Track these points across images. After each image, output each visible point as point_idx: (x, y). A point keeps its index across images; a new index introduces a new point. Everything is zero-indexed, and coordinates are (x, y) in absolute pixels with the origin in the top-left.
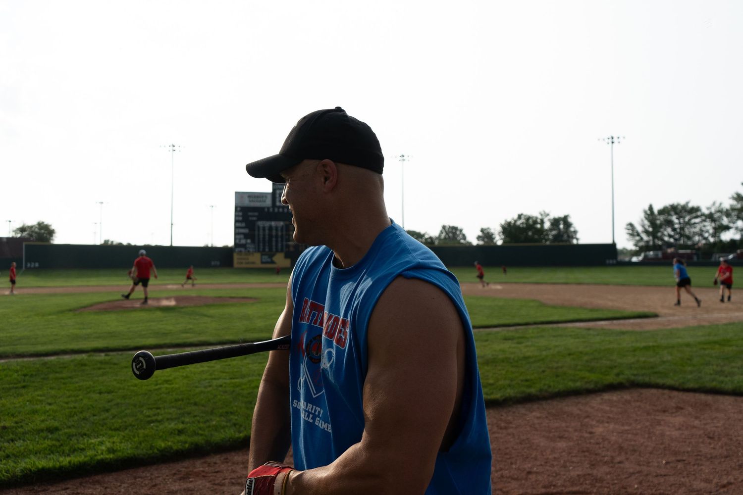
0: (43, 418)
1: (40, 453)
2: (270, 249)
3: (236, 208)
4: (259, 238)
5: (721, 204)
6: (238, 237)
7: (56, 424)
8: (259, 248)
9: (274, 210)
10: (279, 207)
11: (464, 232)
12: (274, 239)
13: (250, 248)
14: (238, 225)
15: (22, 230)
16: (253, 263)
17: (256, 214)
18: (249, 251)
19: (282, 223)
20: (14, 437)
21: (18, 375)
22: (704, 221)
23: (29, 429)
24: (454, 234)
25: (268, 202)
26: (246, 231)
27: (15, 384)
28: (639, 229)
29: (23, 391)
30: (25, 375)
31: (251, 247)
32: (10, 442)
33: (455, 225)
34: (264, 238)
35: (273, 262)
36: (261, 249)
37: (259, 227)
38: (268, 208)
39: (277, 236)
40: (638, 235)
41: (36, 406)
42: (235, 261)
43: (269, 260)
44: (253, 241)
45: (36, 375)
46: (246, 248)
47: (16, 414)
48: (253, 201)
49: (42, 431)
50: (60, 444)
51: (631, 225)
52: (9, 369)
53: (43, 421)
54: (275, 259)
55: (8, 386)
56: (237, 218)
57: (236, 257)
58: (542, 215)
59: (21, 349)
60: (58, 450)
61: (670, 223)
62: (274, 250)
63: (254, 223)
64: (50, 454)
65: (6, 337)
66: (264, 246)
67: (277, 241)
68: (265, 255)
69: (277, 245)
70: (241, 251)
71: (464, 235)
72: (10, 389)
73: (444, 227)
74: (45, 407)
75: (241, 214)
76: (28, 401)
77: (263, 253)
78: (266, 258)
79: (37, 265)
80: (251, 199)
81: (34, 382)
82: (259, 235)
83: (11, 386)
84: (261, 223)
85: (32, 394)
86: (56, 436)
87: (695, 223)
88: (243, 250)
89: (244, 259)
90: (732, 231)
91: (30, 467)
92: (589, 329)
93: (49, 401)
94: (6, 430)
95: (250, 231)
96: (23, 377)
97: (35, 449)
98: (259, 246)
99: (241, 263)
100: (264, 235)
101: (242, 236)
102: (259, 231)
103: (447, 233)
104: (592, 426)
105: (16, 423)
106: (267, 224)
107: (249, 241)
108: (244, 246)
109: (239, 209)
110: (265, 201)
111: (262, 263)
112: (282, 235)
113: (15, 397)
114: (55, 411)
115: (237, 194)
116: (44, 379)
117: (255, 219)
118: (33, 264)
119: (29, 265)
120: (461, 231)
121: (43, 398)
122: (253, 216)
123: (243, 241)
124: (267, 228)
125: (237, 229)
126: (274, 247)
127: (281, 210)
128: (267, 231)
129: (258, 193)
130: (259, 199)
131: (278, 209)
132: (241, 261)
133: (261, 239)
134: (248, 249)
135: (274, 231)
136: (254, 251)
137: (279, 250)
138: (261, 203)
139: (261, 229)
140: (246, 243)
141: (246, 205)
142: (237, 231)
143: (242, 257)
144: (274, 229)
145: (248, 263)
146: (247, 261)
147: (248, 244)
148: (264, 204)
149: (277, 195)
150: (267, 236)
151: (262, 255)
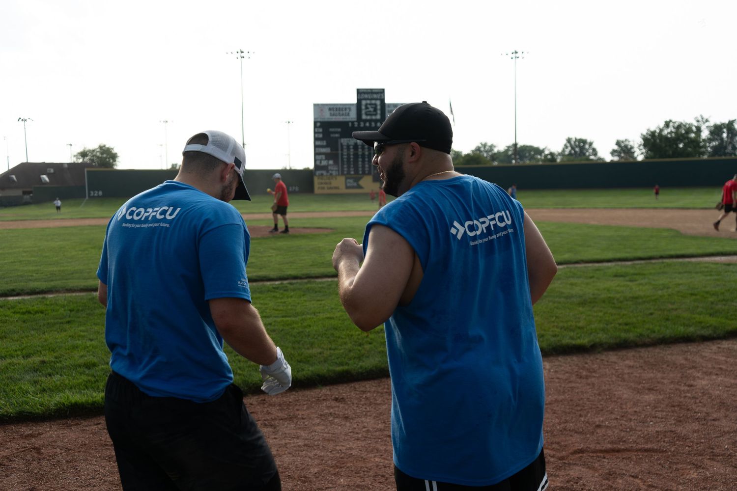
0: (82, 353)
1: (75, 388)
2: (356, 172)
3: (315, 123)
4: (342, 159)
6: (318, 157)
7: (95, 360)
8: (343, 171)
9: (359, 124)
10: (365, 121)
11: (594, 146)
12: (360, 160)
13: (332, 170)
14: (318, 143)
15: (84, 154)
16: (337, 188)
17: (339, 130)
18: (331, 174)
20: (51, 371)
21: (65, 310)
23: (68, 364)
24: (582, 149)
25: (353, 116)
26: (328, 150)
27: (60, 319)
29: (67, 326)
30: (71, 311)
31: (334, 169)
32: (48, 376)
33: (584, 138)
34: (348, 158)
35: (359, 187)
36: (345, 172)
37: (342, 145)
38: (353, 123)
39: (363, 155)
41: (78, 342)
42: (316, 186)
43: (355, 184)
44: (336, 163)
45: (82, 310)
46: (328, 171)
47: (57, 349)
48: (334, 115)
49: (80, 366)
50: (95, 380)
52: (56, 304)
53: (82, 356)
54: (361, 183)
55: (52, 321)
56: (316, 135)
57: (316, 180)
58: (698, 121)
59: (72, 283)
60: (93, 385)
62: (360, 172)
63: (336, 140)
64: (84, 390)
65: (59, 271)
66: (349, 167)
67: (363, 162)
68: (350, 178)
69: (363, 167)
70: (322, 174)
71: (594, 150)
72: (55, 324)
73: (569, 140)
74: (86, 342)
75: (321, 130)
76: (70, 336)
77: (348, 176)
78: (351, 182)
79: (101, 193)
80: (332, 112)
81: (79, 317)
82: (342, 155)
83: (56, 321)
84: (344, 141)
85: (75, 330)
86: (92, 371)
88: (324, 173)
89: (326, 183)
91: (64, 401)
92: (729, 265)
93: (91, 337)
94: (45, 365)
95: (331, 150)
96: (69, 312)
97: (70, 384)
98: (343, 168)
99: (323, 188)
100: (348, 155)
101: (323, 157)
102: (342, 150)
103: (572, 148)
104: (694, 378)
105: (56, 358)
106: (351, 141)
107: (331, 162)
108: (325, 168)
109: (318, 124)
110: (348, 115)
111: (347, 187)
112: (370, 154)
113: (58, 332)
114: (95, 347)
115: (315, 105)
116: (89, 314)
117: (337, 135)
118: (96, 192)
119: (92, 193)
120: (591, 144)
121: (85, 334)
122: (335, 132)
123: (324, 163)
124: (351, 147)
125: (317, 149)
126: (360, 169)
127: (367, 124)
128: (352, 150)
129: (341, 104)
130: (341, 112)
131: (365, 124)
132: (322, 186)
133: (345, 160)
134: (330, 172)
135: (360, 150)
136: (337, 174)
137: (367, 172)
138: (343, 117)
139: (345, 147)
140: (328, 165)
141: (326, 120)
142: (317, 151)
143: (323, 181)
144: (360, 147)
145: (331, 188)
146: (329, 186)
147: (331, 165)
148: (347, 117)
149: (363, 107)
150: (352, 156)
151: (347, 179)
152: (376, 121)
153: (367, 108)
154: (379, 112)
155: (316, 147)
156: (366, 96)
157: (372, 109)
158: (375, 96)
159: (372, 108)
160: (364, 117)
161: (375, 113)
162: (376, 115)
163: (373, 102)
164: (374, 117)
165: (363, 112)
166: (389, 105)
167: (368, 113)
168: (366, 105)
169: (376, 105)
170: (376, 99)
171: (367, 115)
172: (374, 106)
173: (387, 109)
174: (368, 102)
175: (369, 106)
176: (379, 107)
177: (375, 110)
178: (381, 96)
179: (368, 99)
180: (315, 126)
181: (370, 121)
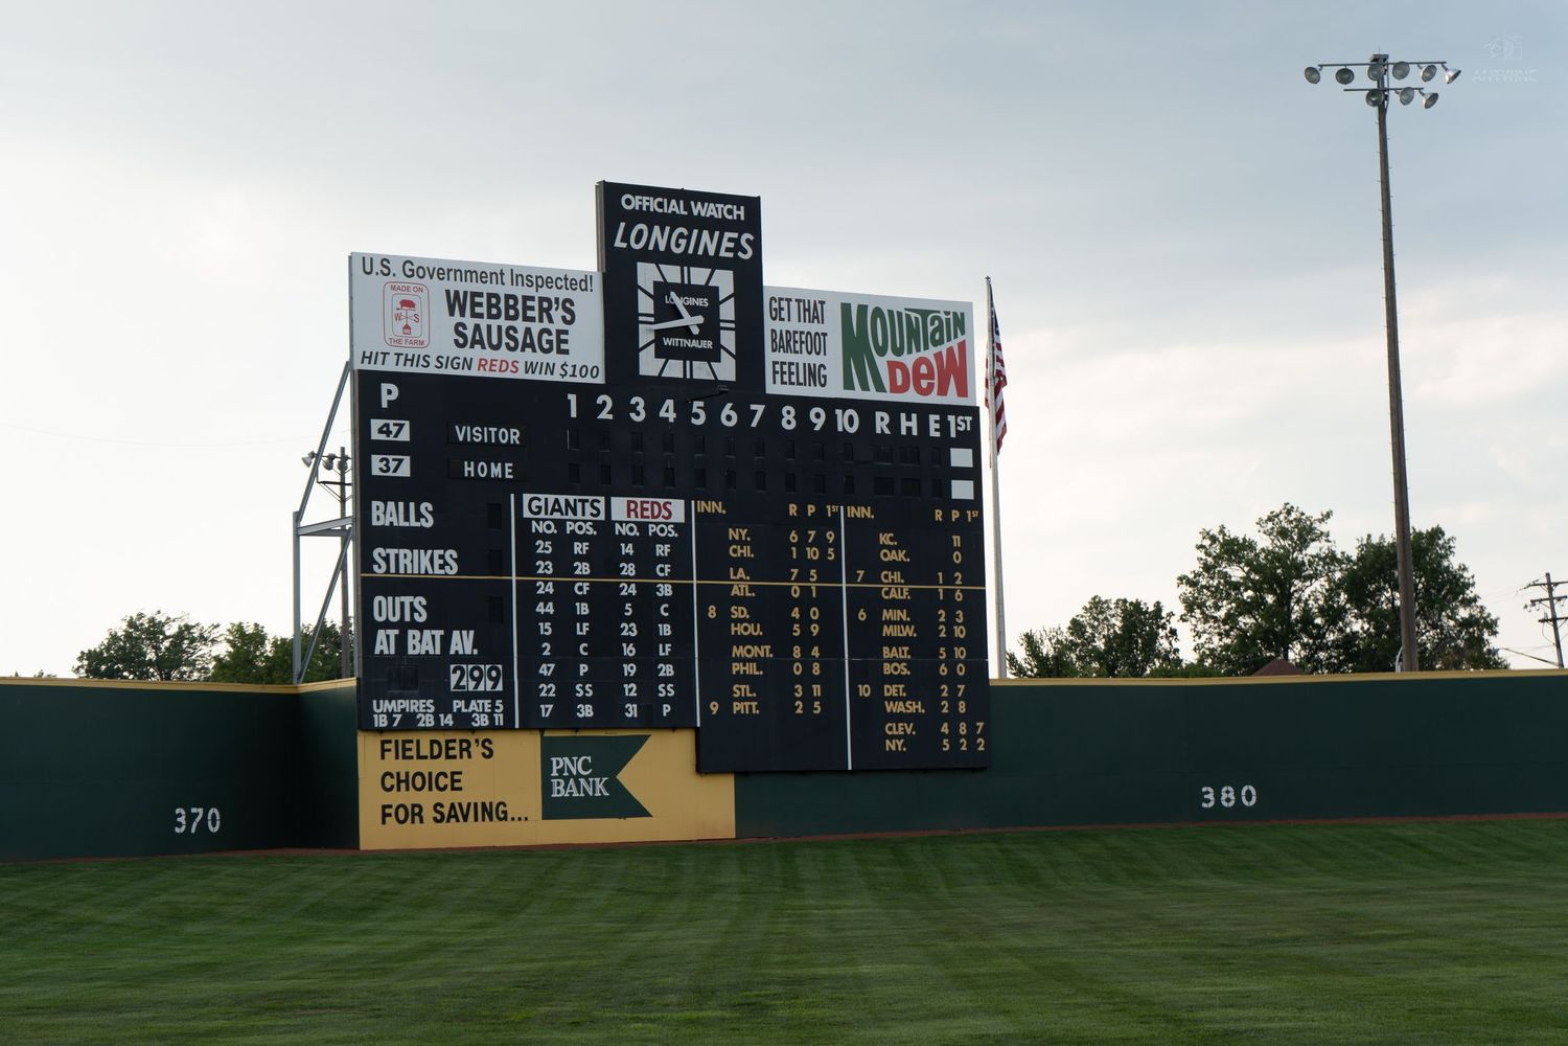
2: (607, 704)
3: (366, 385)
4: (530, 619)
6: (386, 608)
9: (622, 409)
10: (658, 388)
12: (629, 630)
13: (468, 697)
14: (386, 514)
16: (488, 812)
17: (514, 436)
18: (464, 722)
19: (677, 508)
25: (585, 353)
26: (443, 564)
31: (478, 688)
34: (564, 619)
35: (628, 807)
36: (546, 710)
37: (527, 537)
38: (587, 393)
39: (645, 602)
42: (370, 796)
44: (491, 650)
46: (443, 707)
48: (478, 340)
56: (371, 465)
57: (371, 760)
62: (632, 711)
63: (493, 501)
66: (565, 678)
67: (647, 642)
68: (570, 749)
69: (648, 677)
70: (409, 722)
75: (394, 434)
77: (558, 733)
78: (576, 774)
80: (470, 322)
82: (529, 595)
84: (539, 508)
88: (422, 708)
89: (430, 782)
98: (530, 679)
99: (415, 813)
100: (564, 597)
101: (416, 606)
102: (527, 565)
106: (583, 513)
107: (463, 642)
108: (425, 676)
109: (389, 393)
110: (560, 344)
111: (554, 809)
112: (682, 592)
117: (499, 470)
122: (486, 451)
123: (423, 643)
124: (580, 548)
125: (378, 552)
126: (631, 690)
127: (668, 411)
128: (583, 568)
129: (518, 277)
130: (520, 325)
131: (653, 408)
132: (408, 797)
133: (546, 628)
134: (458, 704)
135: (629, 569)
136: (499, 719)
137: (666, 709)
138: (529, 356)
139: (544, 547)
140: (446, 659)
141: (432, 370)
142: (379, 570)
143: (414, 766)
144: (628, 549)
145: (456, 813)
146: (448, 798)
147: (461, 659)
148: (553, 358)
149: (646, 305)
150: (583, 609)
151: (549, 750)
152: (713, 393)
153: (665, 311)
154: (728, 339)
155: (368, 537)
156: (659, 238)
157: (694, 322)
158: (708, 242)
159: (693, 310)
160: (649, 364)
161: (708, 344)
162: (712, 356)
163: (699, 276)
164: (701, 371)
165: (645, 334)
166: (782, 302)
167: (667, 342)
168: (662, 289)
169: (710, 292)
170: (714, 263)
171: (663, 353)
172: (702, 302)
173: (769, 325)
174: (673, 274)
175: (679, 302)
176: (727, 311)
177: (711, 329)
178: (738, 247)
179: (666, 257)
180: (367, 405)
181: (685, 391)
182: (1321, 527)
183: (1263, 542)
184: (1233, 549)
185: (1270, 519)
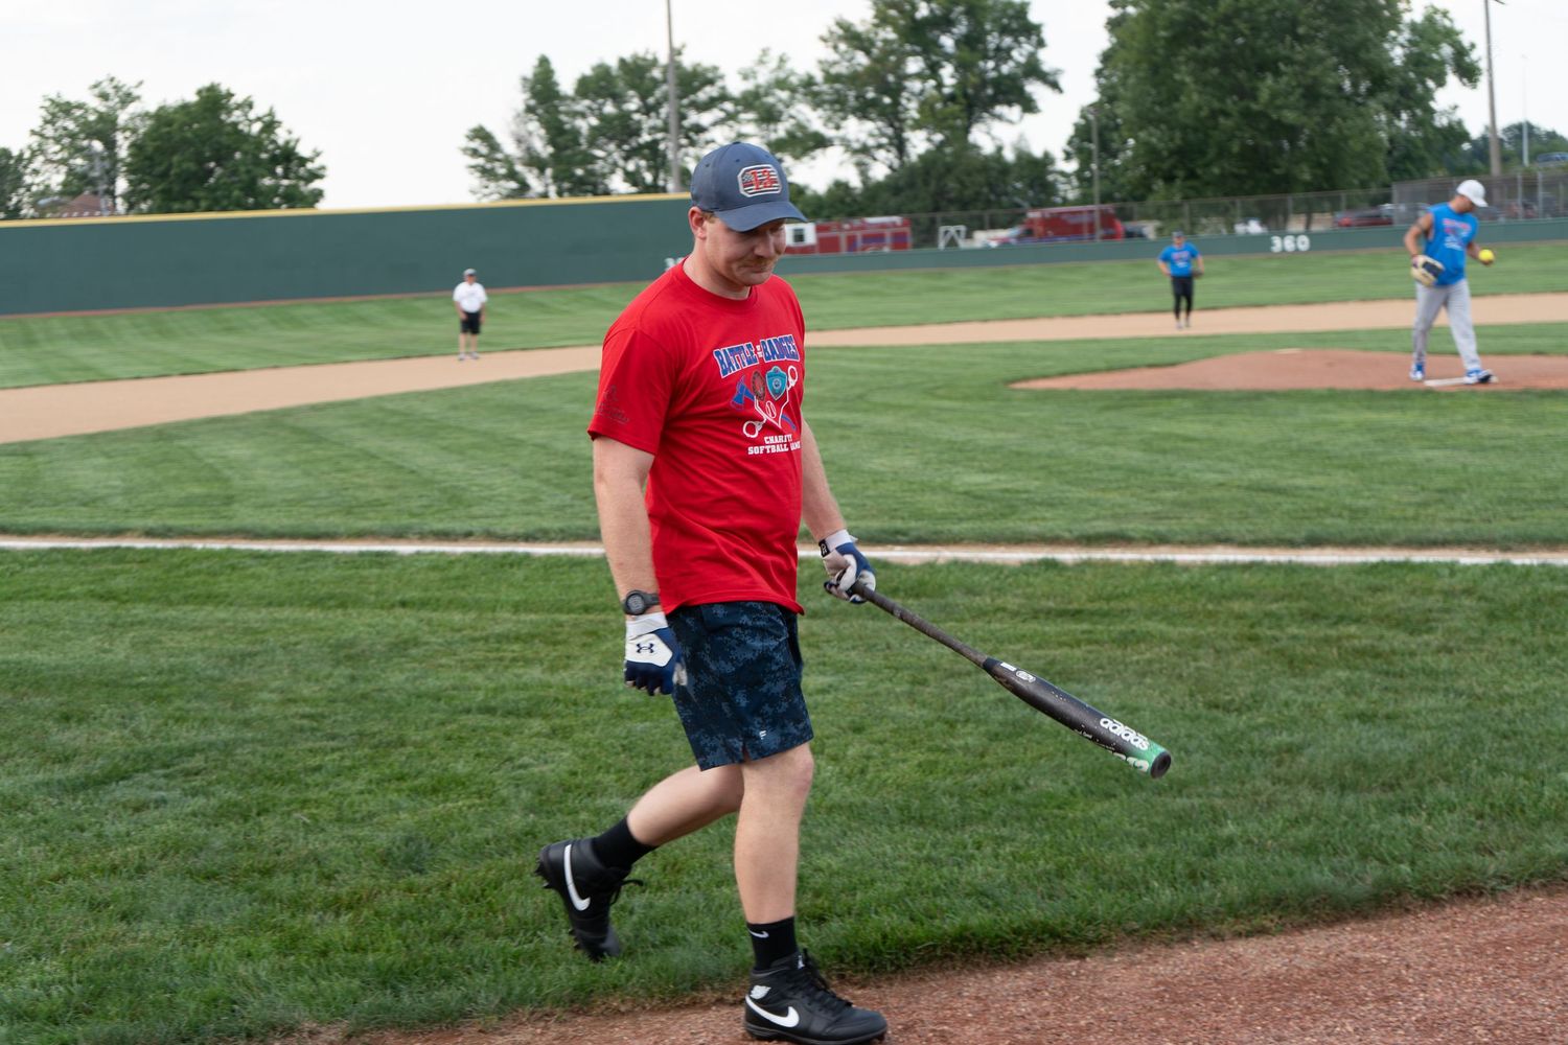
5: (782, 60)
22: (731, 117)
28: (510, 148)
40: (512, 175)
51: (481, 134)
61: (620, 130)
87: (699, 129)
90: (835, 153)
182: (136, 92)
183: (94, 103)
184: (66, 109)
185: (95, 86)
